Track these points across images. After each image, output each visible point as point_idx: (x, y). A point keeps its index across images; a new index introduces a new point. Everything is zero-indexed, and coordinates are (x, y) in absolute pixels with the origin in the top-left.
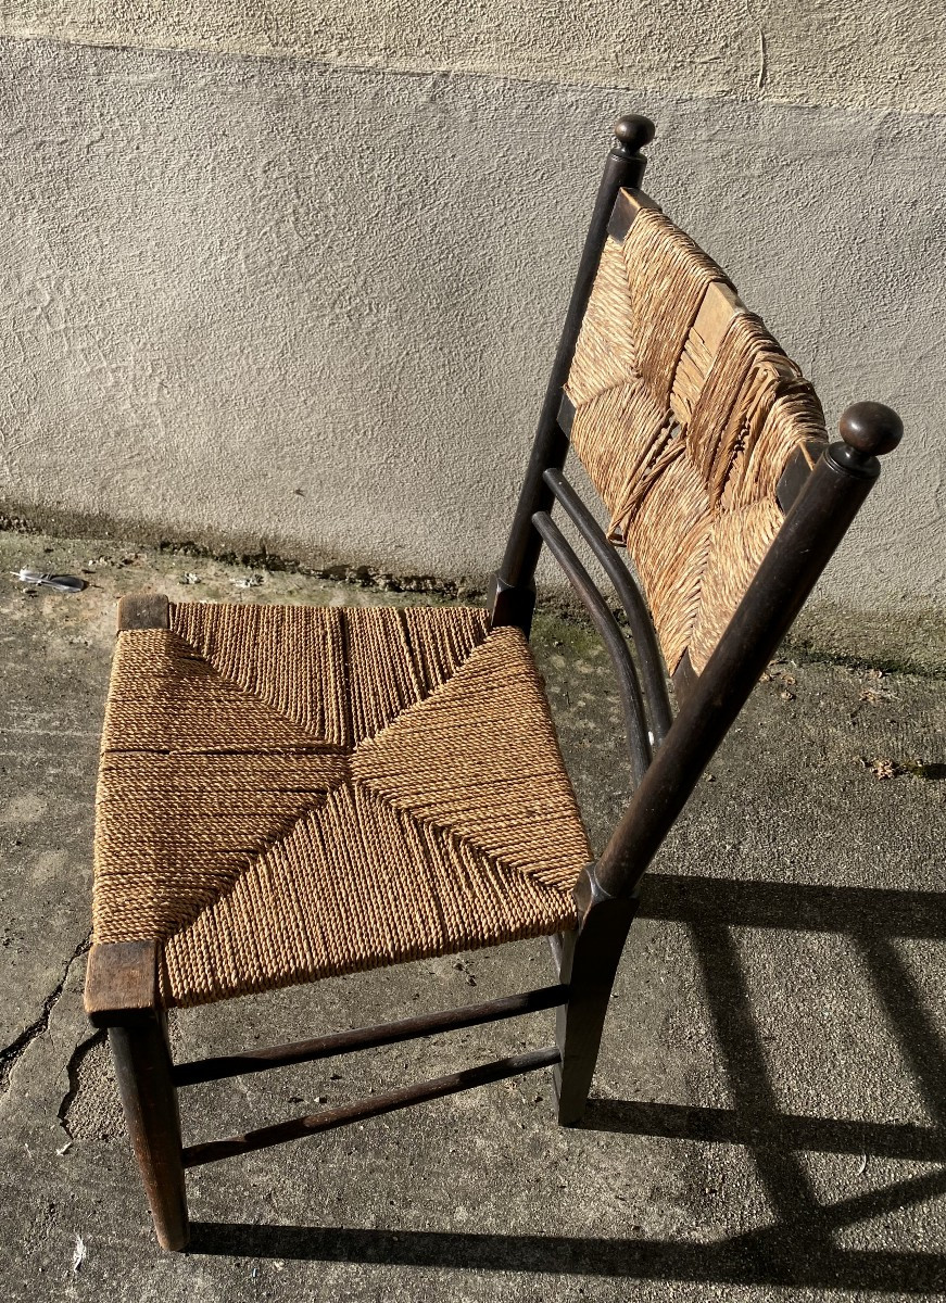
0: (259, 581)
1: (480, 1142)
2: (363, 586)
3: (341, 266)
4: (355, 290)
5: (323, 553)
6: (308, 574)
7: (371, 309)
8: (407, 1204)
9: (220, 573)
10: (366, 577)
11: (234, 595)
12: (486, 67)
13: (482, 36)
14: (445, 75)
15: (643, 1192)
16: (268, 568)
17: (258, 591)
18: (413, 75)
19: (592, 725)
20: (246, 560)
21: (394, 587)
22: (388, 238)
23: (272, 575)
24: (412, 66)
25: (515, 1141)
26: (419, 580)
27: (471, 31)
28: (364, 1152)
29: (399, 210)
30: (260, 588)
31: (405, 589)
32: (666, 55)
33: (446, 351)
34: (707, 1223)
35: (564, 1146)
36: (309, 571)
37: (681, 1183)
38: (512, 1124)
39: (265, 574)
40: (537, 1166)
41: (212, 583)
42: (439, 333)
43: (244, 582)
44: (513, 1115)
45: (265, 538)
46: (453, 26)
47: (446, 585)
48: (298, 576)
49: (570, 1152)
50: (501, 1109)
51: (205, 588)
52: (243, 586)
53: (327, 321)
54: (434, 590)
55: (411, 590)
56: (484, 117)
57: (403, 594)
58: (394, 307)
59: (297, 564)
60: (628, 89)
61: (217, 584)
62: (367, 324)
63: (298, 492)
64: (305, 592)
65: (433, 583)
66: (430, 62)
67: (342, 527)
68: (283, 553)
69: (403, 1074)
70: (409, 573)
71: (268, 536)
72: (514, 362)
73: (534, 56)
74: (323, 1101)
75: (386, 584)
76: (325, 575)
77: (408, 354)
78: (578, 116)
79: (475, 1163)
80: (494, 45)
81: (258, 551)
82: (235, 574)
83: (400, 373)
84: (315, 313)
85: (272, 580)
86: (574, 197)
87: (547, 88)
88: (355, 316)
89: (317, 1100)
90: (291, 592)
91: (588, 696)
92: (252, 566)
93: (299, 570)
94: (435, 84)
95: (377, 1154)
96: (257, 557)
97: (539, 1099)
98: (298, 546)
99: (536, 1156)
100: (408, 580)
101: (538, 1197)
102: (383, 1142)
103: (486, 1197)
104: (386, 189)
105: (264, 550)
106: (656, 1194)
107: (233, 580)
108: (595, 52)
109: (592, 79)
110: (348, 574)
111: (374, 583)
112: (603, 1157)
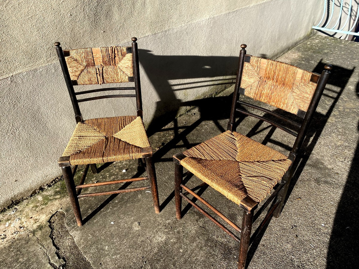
0: (16, 209)
1: (172, 240)
2: (42, 191)
3: (5, 124)
4: (11, 128)
5: (29, 191)
6: (27, 199)
7: (16, 130)
8: (174, 258)
9: (4, 215)
10: (41, 189)
11: (13, 216)
12: (21, 71)
13: (17, 66)
14: (12, 76)
15: (195, 222)
16: (16, 205)
17: (18, 211)
18: (5, 79)
19: (114, 177)
20: (9, 208)
21: (49, 186)
22: (14, 113)
23: (18, 206)
24: (4, 77)
25: (175, 235)
26: (54, 180)
27: (14, 66)
28: (160, 260)
29: (14, 106)
30: (18, 210)
31: (52, 185)
32: (55, 56)
33: (38, 129)
34: (205, 217)
35: (181, 228)
36: (27, 198)
37: (198, 216)
38: (172, 234)
39: (16, 207)
40: (182, 234)
41: (4, 219)
42: (35, 126)
43: (13, 212)
44: (171, 233)
45: (12, 198)
46: (10, 66)
47: (61, 177)
48: (25, 201)
49: (183, 228)
50: (169, 234)
51: (4, 221)
52: (13, 213)
53: (7, 138)
54: (59, 180)
55: (54, 184)
56: (25, 81)
57: (53, 186)
58: (22, 126)
59: (23, 198)
60: (51, 64)
61: (6, 218)
62: (17, 133)
63: (16, 181)
64: (30, 202)
65: (58, 179)
66: (8, 75)
67: (31, 181)
68: (18, 198)
69: (151, 246)
70: (51, 181)
71: (12, 197)
72: (53, 123)
73: (30, 65)
74: (146, 262)
75: (47, 187)
76: (31, 196)
77: (30, 134)
78: (44, 73)
79: (175, 243)
80: (21, 67)
81: (11, 202)
82: (8, 213)
83: (30, 139)
84: (3, 138)
85: (19, 206)
86: (50, 87)
87: (36, 70)
88: (13, 133)
89: (145, 263)
90: (27, 205)
91: (107, 174)
92: (11, 208)
93: (24, 199)
94: (11, 79)
95: (162, 258)
96: (11, 205)
97: (171, 227)
98: (21, 194)
99: (180, 234)
100: (52, 182)
101: (186, 237)
102: (160, 256)
103: (181, 245)
104: (9, 103)
105: (12, 201)
106: (197, 221)
107: (9, 214)
108: (42, 60)
109: (44, 65)
110: (37, 191)
111: (44, 189)
112: (187, 224)
